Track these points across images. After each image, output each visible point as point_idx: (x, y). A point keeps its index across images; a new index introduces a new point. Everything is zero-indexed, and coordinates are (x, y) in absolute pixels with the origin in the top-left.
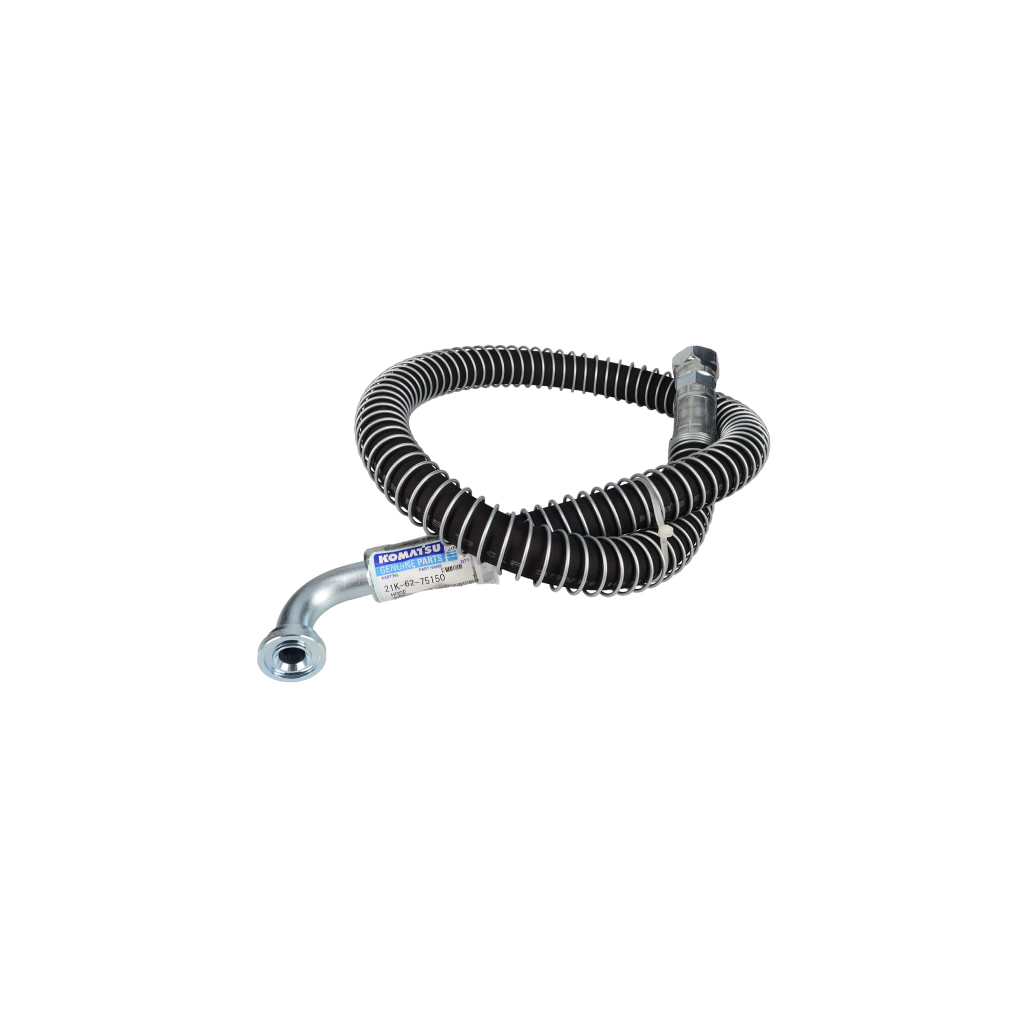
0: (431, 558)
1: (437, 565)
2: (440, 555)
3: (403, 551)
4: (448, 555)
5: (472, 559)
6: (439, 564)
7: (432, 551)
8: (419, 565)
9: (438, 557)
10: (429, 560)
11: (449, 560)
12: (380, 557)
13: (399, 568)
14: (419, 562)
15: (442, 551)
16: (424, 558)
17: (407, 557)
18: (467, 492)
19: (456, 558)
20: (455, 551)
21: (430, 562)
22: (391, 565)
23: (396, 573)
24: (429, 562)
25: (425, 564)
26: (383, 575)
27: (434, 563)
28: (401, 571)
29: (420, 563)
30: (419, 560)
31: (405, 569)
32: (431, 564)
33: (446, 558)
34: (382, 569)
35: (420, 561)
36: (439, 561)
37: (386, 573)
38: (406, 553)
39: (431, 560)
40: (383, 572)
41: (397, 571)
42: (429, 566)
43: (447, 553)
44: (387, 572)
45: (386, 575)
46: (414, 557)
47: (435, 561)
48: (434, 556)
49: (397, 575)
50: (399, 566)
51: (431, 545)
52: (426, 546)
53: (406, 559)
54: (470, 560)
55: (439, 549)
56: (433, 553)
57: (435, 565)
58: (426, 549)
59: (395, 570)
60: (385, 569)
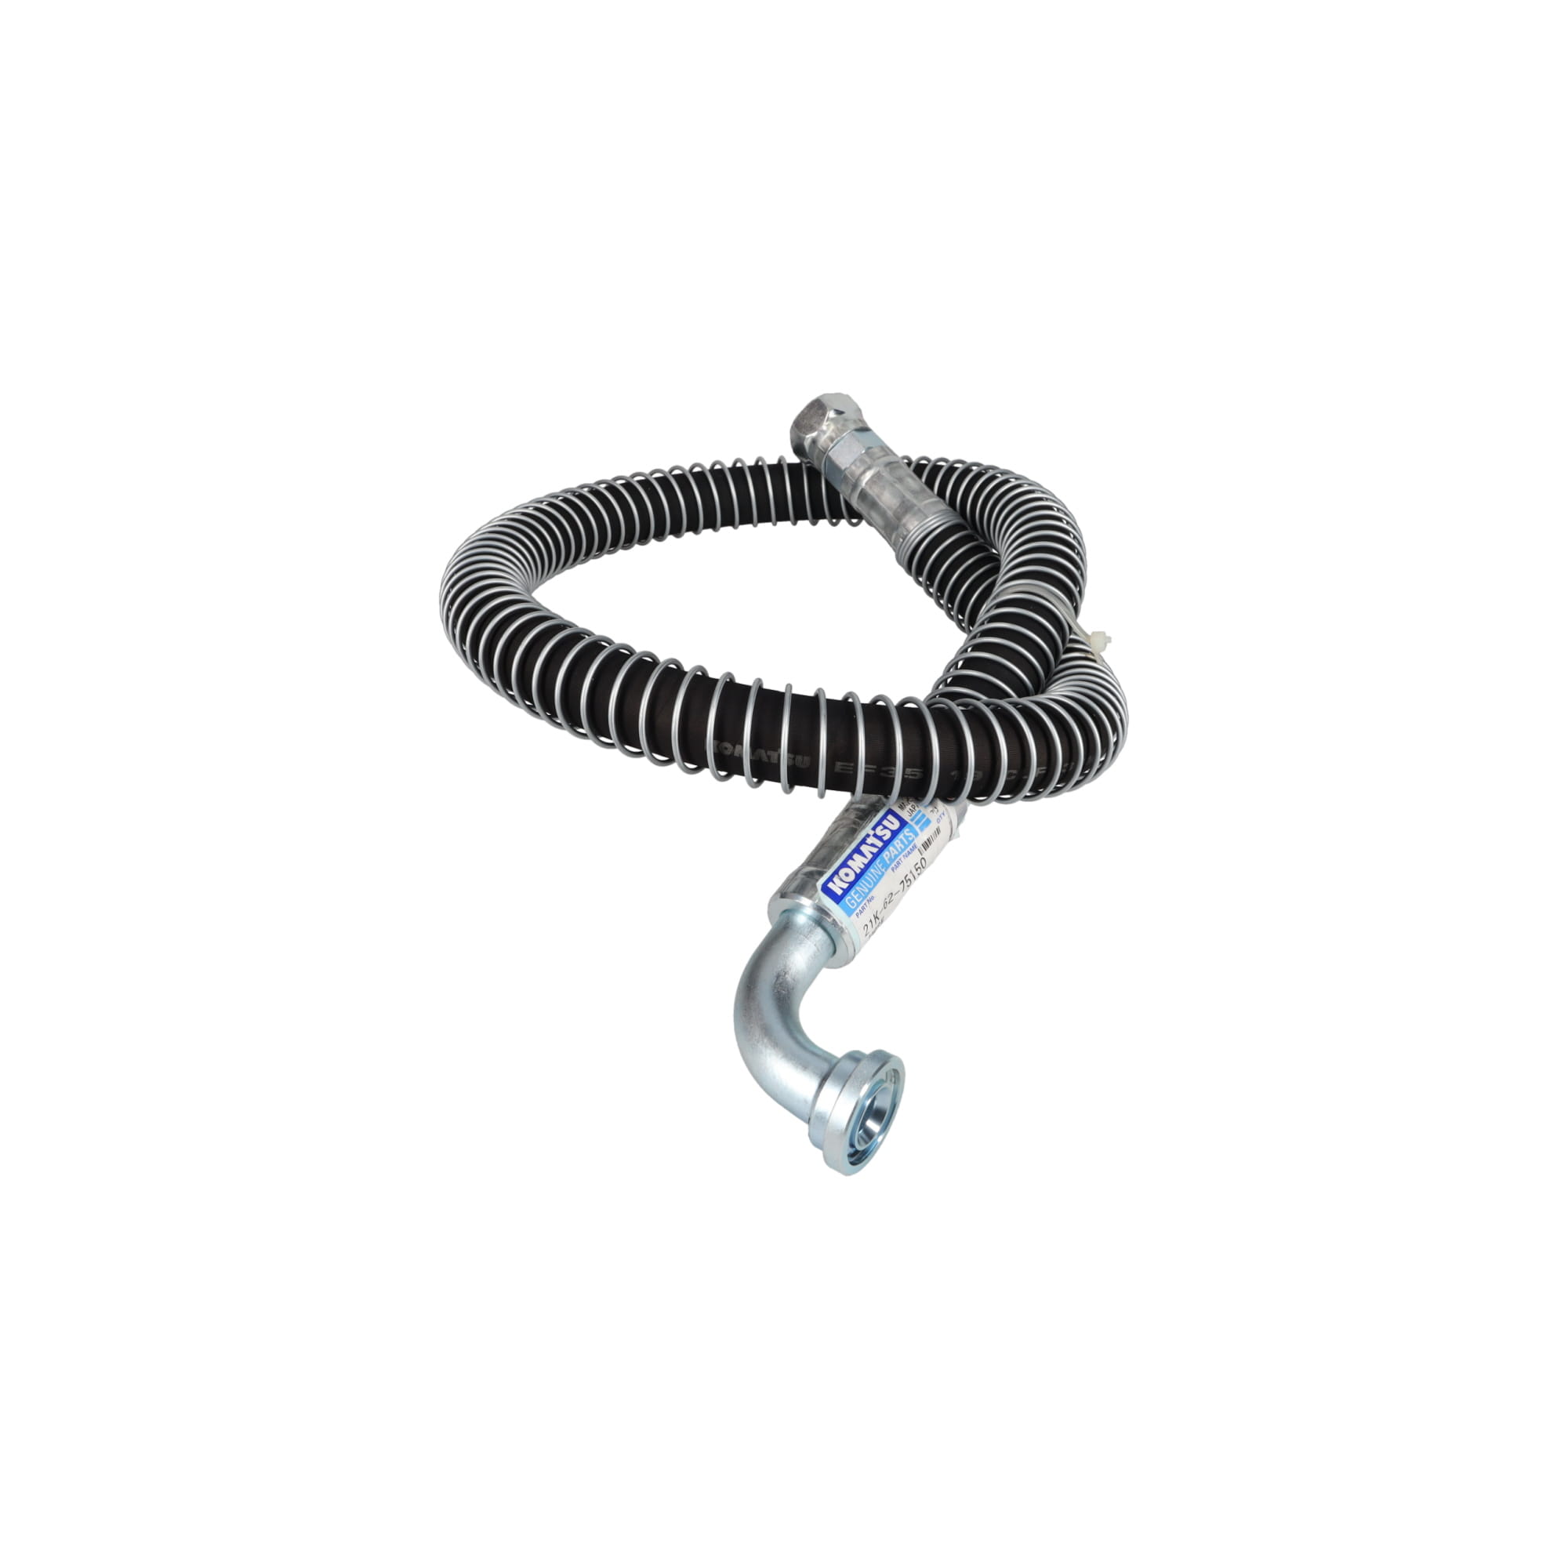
0: (899, 842)
1: (911, 847)
2: (906, 830)
3: (850, 857)
4: (917, 823)
5: (946, 809)
6: (912, 844)
7: (891, 830)
8: (888, 862)
9: (907, 834)
10: (898, 847)
11: (922, 829)
12: (830, 885)
13: (870, 884)
14: (886, 859)
15: (903, 823)
16: (891, 848)
17: (866, 861)
18: (699, 673)
19: (928, 822)
20: (920, 811)
21: (901, 847)
22: (856, 888)
23: (870, 896)
24: (900, 850)
25: (896, 856)
26: (856, 908)
27: (906, 847)
28: (874, 887)
29: (889, 860)
30: (885, 854)
31: (878, 881)
32: (903, 850)
33: (917, 828)
34: (849, 901)
35: (887, 856)
36: (910, 839)
37: (859, 904)
38: (856, 856)
39: (900, 845)
40: (853, 904)
41: (870, 890)
42: (901, 856)
43: (912, 820)
44: (859, 901)
45: (860, 908)
46: (875, 856)
47: (906, 843)
48: (901, 836)
49: (873, 898)
50: (866, 880)
51: (879, 823)
52: (874, 829)
53: (867, 866)
54: (945, 813)
55: (896, 825)
56: (895, 834)
57: (908, 849)
58: (879, 831)
59: (867, 891)
60: (853, 898)
